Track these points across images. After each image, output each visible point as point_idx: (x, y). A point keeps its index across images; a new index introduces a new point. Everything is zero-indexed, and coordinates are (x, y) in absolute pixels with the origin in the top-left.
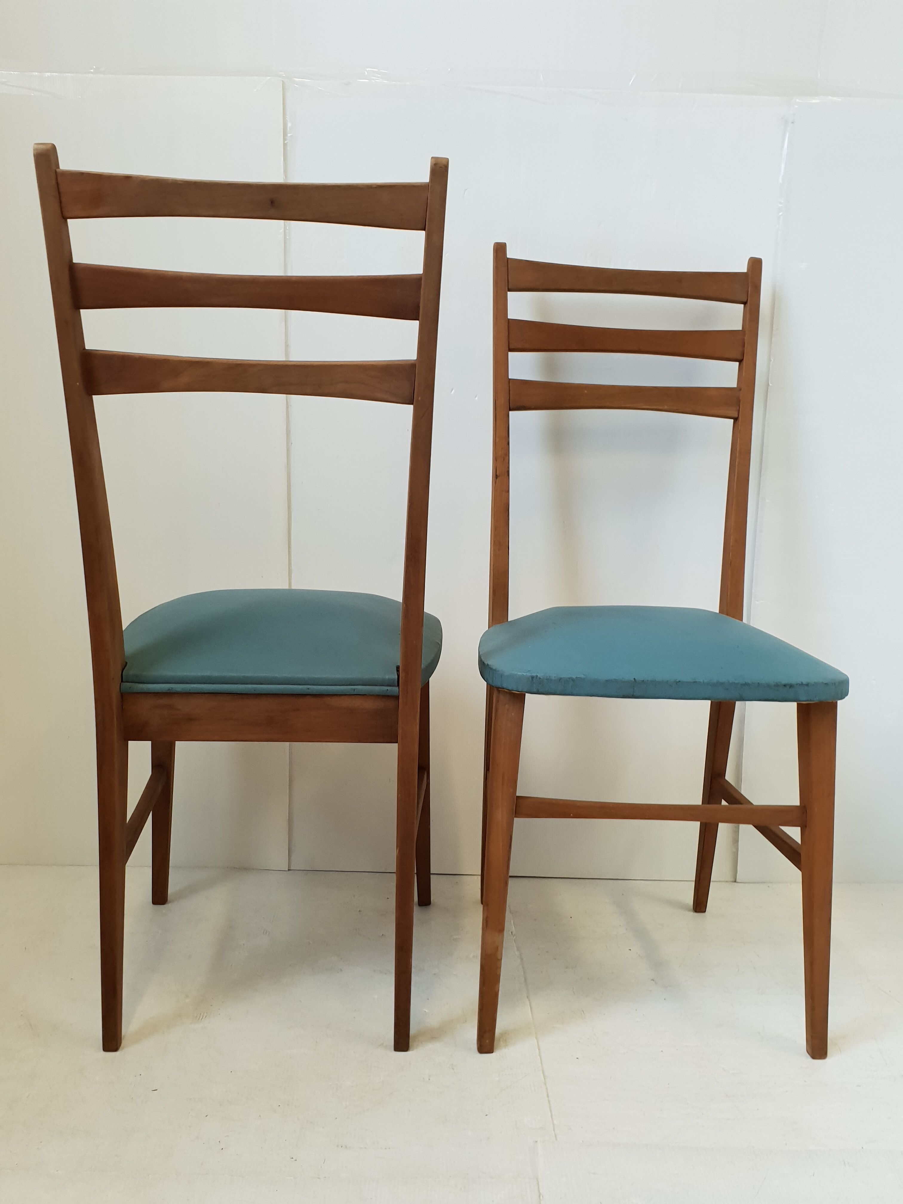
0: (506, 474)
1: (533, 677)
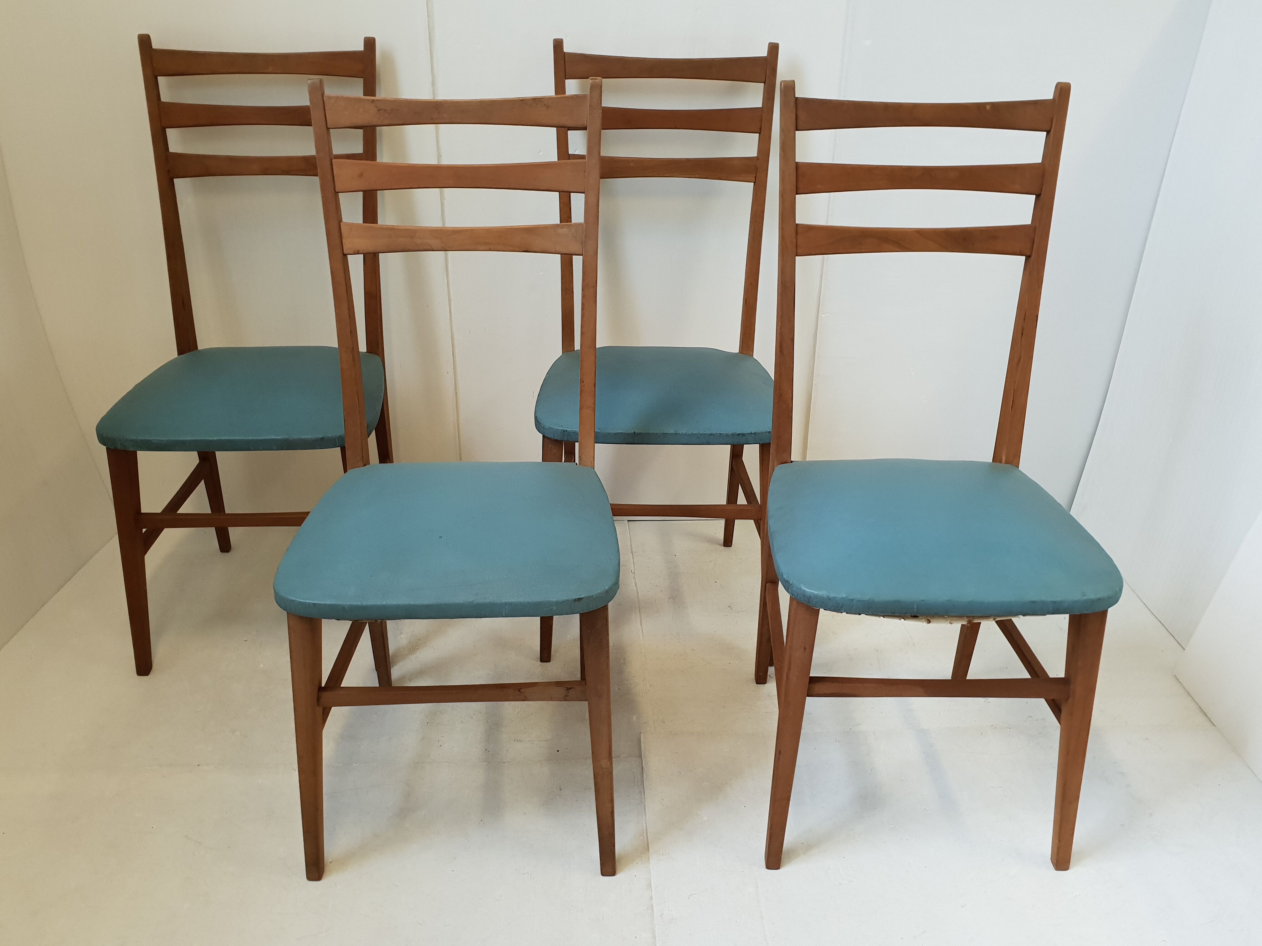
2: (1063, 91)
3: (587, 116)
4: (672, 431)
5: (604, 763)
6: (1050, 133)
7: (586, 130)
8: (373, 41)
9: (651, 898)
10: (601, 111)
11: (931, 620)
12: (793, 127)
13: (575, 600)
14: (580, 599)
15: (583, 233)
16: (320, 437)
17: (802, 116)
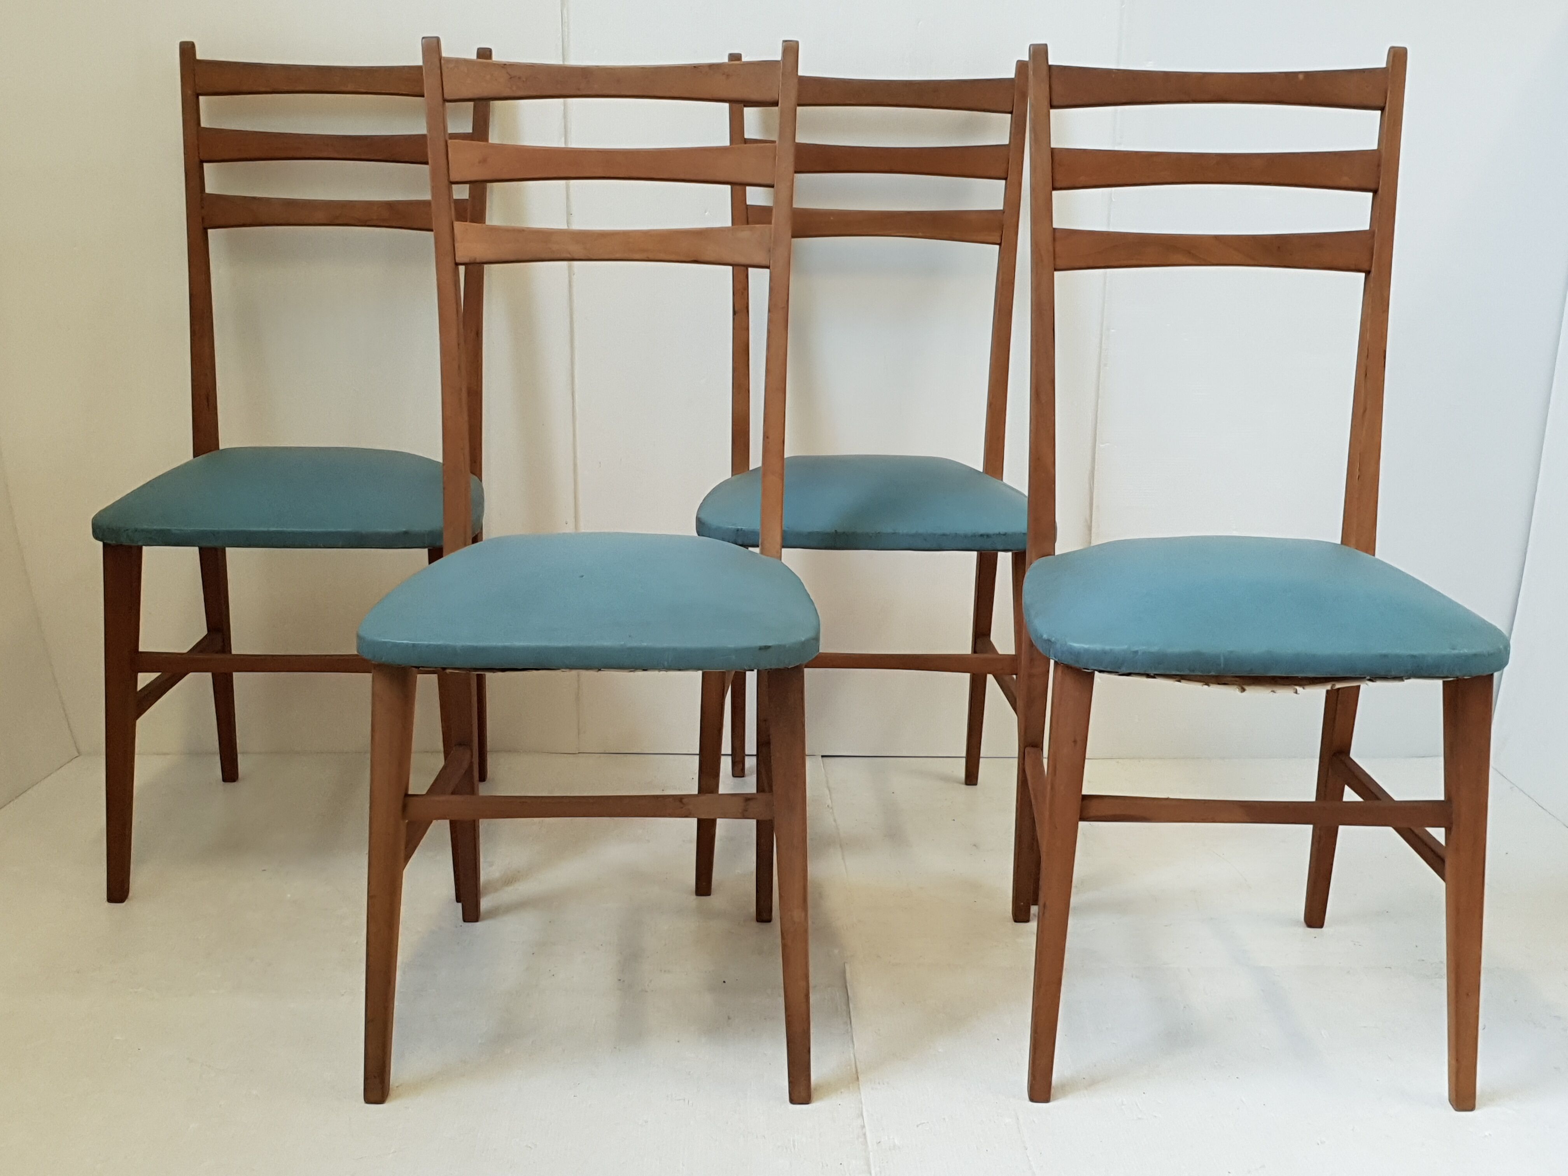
0: (746, 311)
1: (738, 530)
2: (1398, 56)
3: (779, 86)
4: (890, 530)
5: (797, 914)
6: (1385, 110)
7: (777, 105)
8: (488, 53)
9: (863, 1127)
10: (797, 80)
11: (1246, 687)
12: (1046, 103)
13: (761, 648)
14: (767, 648)
15: (771, 238)
16: (404, 530)
17: (1058, 88)
